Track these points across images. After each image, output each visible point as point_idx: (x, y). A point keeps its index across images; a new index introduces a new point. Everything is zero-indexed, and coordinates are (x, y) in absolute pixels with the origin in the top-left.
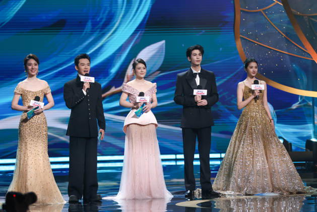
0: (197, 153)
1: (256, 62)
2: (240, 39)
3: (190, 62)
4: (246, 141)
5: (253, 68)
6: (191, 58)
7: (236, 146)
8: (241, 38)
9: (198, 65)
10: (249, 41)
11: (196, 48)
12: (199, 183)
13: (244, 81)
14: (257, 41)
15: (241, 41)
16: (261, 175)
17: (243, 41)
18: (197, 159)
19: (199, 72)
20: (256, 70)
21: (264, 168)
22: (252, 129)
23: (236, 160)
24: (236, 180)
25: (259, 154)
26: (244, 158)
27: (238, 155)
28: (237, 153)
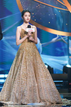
7: (15, 71)
21: (34, 86)
22: (26, 59)
23: (15, 80)
24: (15, 94)
25: (31, 76)
26: (21, 79)
27: (17, 76)
28: (16, 75)
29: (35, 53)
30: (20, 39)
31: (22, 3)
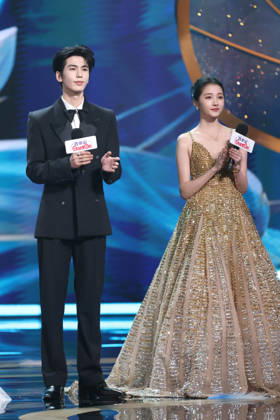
0: (70, 302)
1: (221, 85)
2: (189, 36)
3: (61, 83)
4: (191, 273)
5: (213, 98)
6: (62, 75)
7: (169, 283)
8: (193, 32)
9: (77, 93)
10: (212, 40)
11: (77, 53)
12: (75, 369)
13: (192, 131)
14: (229, 39)
15: (193, 38)
16: (223, 354)
17: (196, 39)
18: (70, 317)
19: (80, 107)
20: (221, 103)
21: (230, 338)
22: (205, 245)
23: (168, 315)
24: (166, 363)
25: (222, 303)
26: (186, 312)
27: (173, 304)
28: (169, 299)
29: (239, 225)
30: (193, 177)
31: (199, 61)
